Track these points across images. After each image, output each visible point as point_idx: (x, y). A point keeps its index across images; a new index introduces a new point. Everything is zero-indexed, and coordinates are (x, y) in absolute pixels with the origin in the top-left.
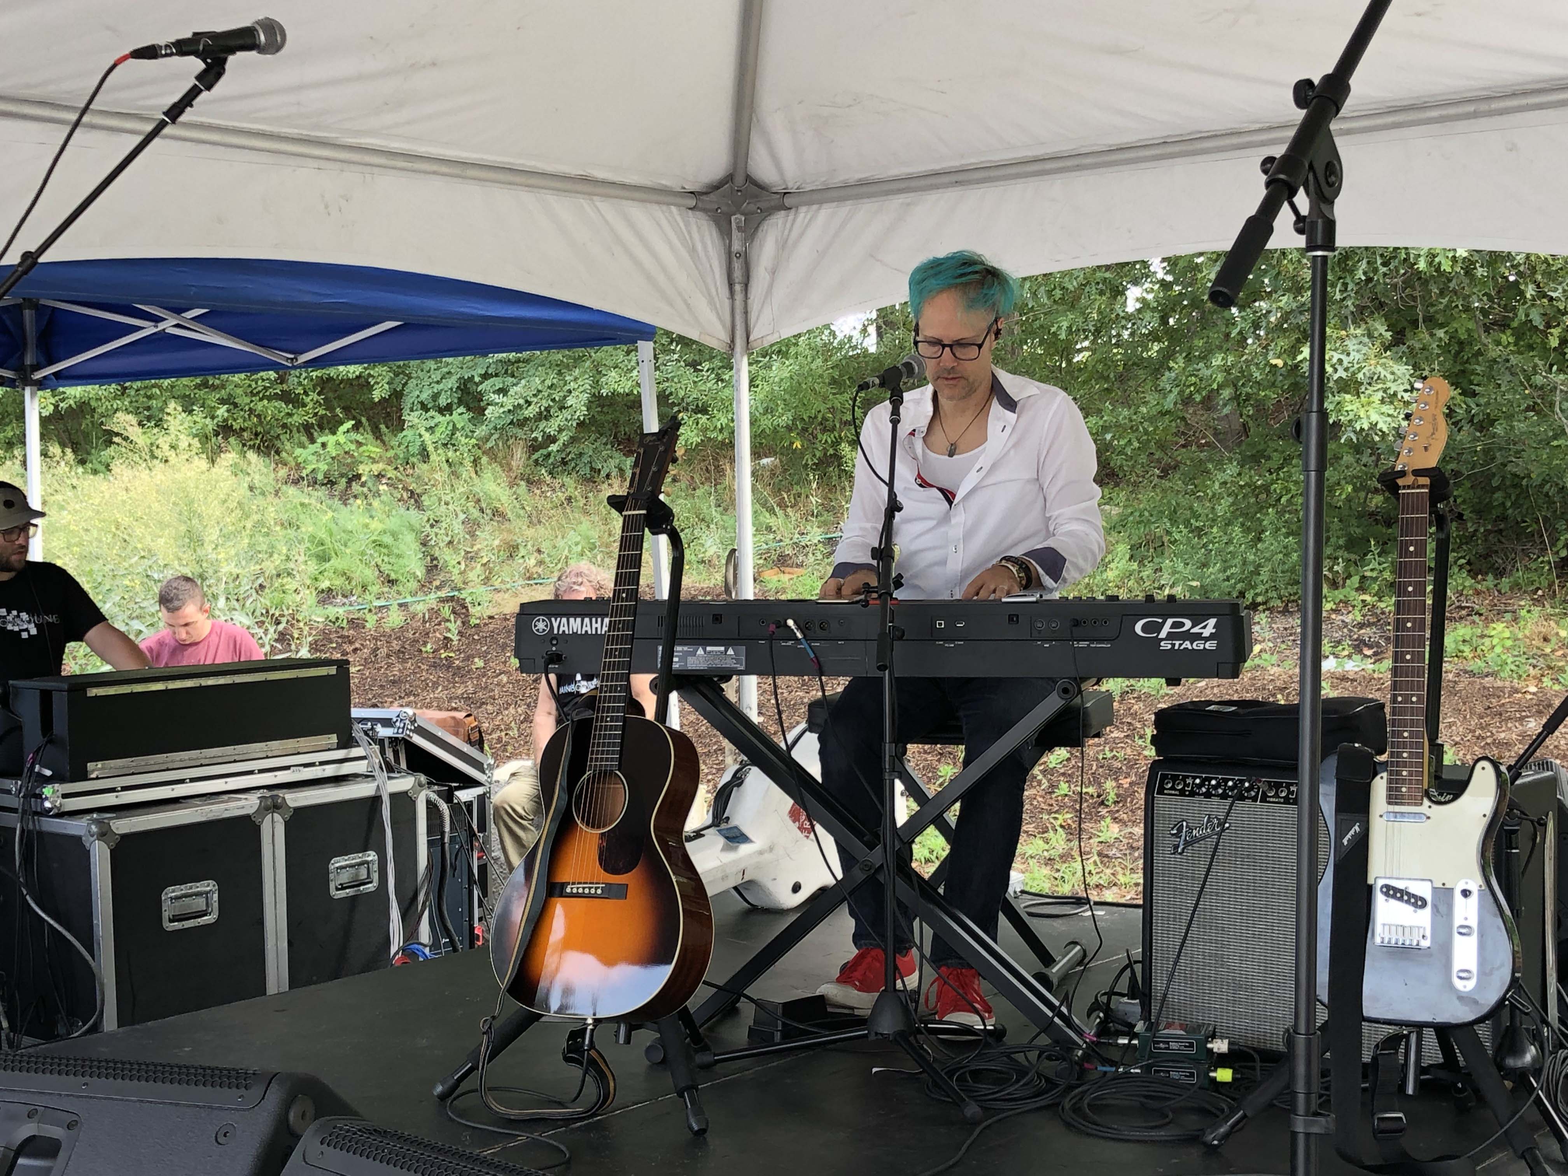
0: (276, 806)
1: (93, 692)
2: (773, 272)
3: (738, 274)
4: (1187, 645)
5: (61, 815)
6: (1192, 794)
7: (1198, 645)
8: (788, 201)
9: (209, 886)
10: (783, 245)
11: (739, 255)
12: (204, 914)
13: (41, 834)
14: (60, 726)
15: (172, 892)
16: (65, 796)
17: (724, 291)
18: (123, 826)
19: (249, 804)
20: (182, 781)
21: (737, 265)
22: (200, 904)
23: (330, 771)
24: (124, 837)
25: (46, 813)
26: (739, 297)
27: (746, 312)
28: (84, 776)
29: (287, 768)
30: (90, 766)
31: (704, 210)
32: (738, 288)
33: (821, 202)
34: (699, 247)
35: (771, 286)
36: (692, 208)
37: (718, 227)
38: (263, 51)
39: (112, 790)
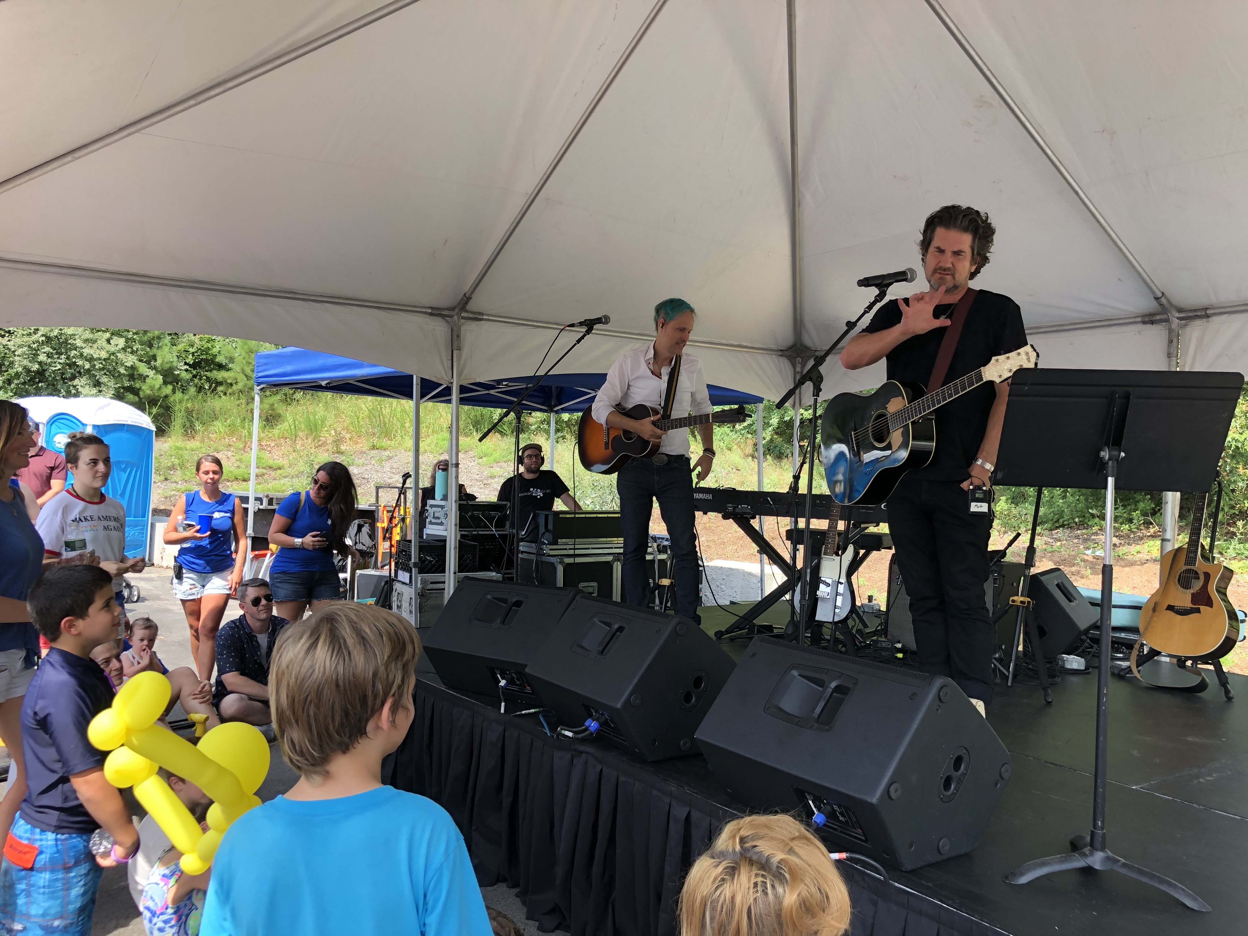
5: (549, 556)
8: (817, 353)
9: (594, 584)
11: (799, 372)
12: (593, 593)
13: (542, 562)
14: (550, 527)
15: (582, 584)
16: (551, 550)
18: (568, 561)
19: (610, 558)
21: (799, 376)
22: (591, 590)
24: (568, 564)
25: (544, 555)
28: (557, 544)
30: (559, 540)
31: (786, 357)
34: (783, 370)
36: (781, 356)
37: (791, 362)
38: (604, 323)
39: (566, 549)
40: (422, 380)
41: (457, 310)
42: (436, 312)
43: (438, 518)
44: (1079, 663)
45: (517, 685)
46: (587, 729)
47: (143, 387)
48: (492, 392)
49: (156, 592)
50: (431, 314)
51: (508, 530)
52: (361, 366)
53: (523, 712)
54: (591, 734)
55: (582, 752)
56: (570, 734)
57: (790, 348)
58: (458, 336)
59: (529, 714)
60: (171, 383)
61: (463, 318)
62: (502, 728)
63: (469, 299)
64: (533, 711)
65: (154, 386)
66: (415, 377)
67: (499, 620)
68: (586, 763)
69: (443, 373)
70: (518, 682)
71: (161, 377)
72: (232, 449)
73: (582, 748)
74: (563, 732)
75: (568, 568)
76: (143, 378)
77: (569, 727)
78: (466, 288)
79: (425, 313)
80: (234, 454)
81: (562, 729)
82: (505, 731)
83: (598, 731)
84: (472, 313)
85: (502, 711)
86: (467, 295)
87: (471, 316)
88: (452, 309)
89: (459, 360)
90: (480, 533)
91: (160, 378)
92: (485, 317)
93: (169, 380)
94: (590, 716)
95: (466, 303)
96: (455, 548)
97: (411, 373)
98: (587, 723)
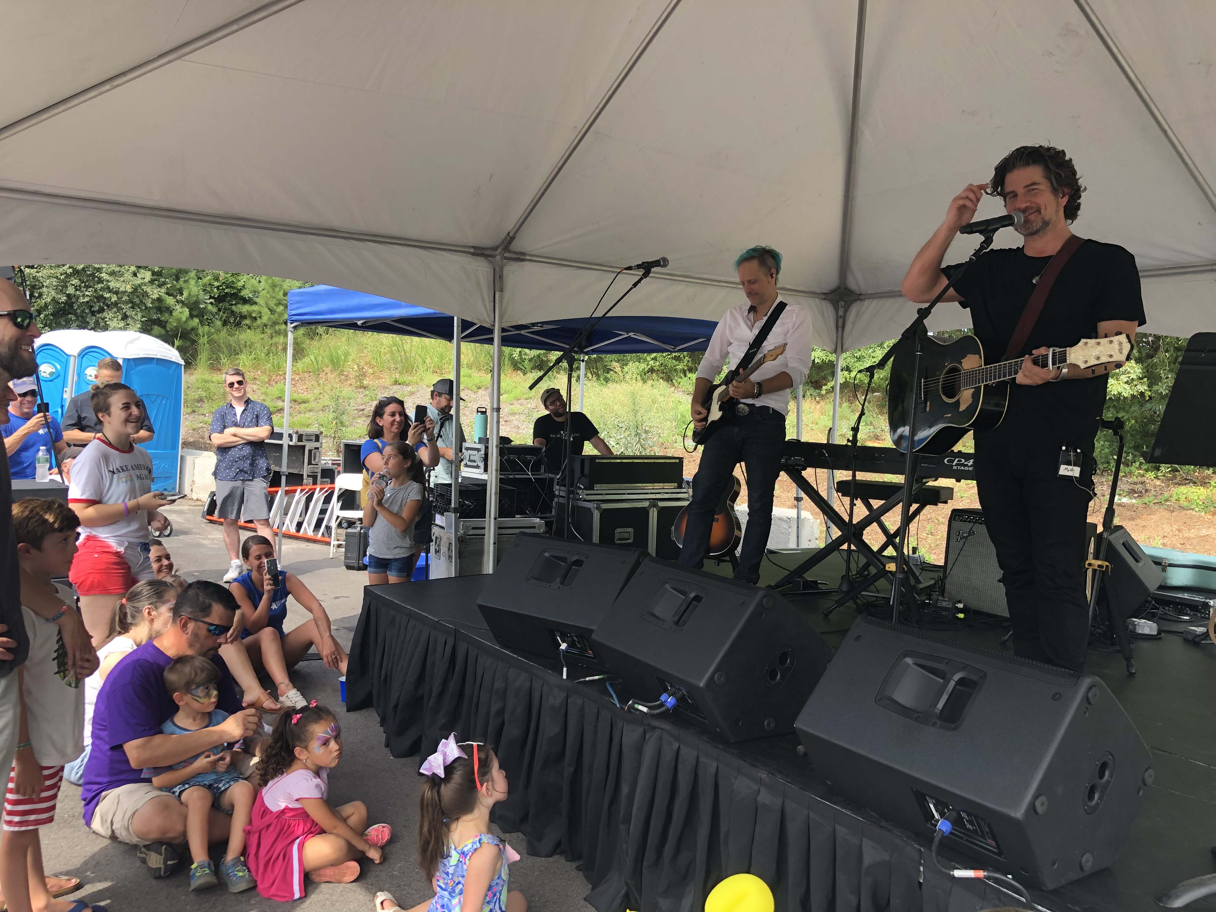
0: (655, 506)
1: (597, 461)
2: (854, 324)
3: (840, 324)
4: (962, 468)
5: (585, 501)
6: (965, 521)
7: (966, 468)
8: (861, 297)
9: (630, 530)
10: (858, 314)
11: (841, 317)
12: (628, 539)
13: (578, 507)
14: (587, 471)
15: (618, 530)
16: (587, 495)
17: (834, 330)
18: (604, 506)
19: (646, 504)
20: (624, 494)
21: (840, 321)
22: (626, 536)
23: (674, 496)
24: (604, 509)
25: (580, 499)
26: (840, 332)
27: (842, 339)
28: (593, 489)
29: (659, 493)
30: (595, 485)
31: (829, 300)
32: (840, 329)
33: (874, 298)
34: (826, 314)
35: (852, 328)
36: (824, 299)
37: (834, 306)
38: (661, 266)
39: (602, 494)
40: (463, 321)
41: (499, 250)
42: (479, 252)
43: (474, 461)
44: (1151, 628)
45: (578, 648)
46: (662, 705)
47: (171, 320)
48: (523, 332)
49: (188, 526)
50: (473, 254)
51: (543, 475)
52: (398, 306)
53: (587, 679)
54: (668, 710)
55: (654, 728)
56: (645, 709)
57: (833, 291)
58: (501, 277)
59: (593, 680)
60: (196, 316)
61: (506, 258)
62: (564, 694)
63: (513, 238)
64: (597, 677)
65: (181, 319)
66: (455, 318)
67: (558, 580)
68: (661, 738)
69: (485, 315)
70: (579, 646)
71: (188, 310)
72: (257, 382)
73: (656, 723)
74: (636, 706)
75: (605, 514)
76: (169, 310)
77: (644, 701)
78: (510, 225)
79: (468, 253)
80: (259, 387)
81: (634, 703)
82: (567, 697)
83: (675, 708)
84: (515, 253)
85: (565, 677)
86: (511, 235)
87: (514, 256)
88: (495, 248)
89: (501, 302)
90: (517, 476)
91: (186, 311)
92: (528, 258)
93: (195, 313)
94: (666, 690)
95: (510, 243)
96: (496, 493)
97: (451, 315)
98: (663, 698)
